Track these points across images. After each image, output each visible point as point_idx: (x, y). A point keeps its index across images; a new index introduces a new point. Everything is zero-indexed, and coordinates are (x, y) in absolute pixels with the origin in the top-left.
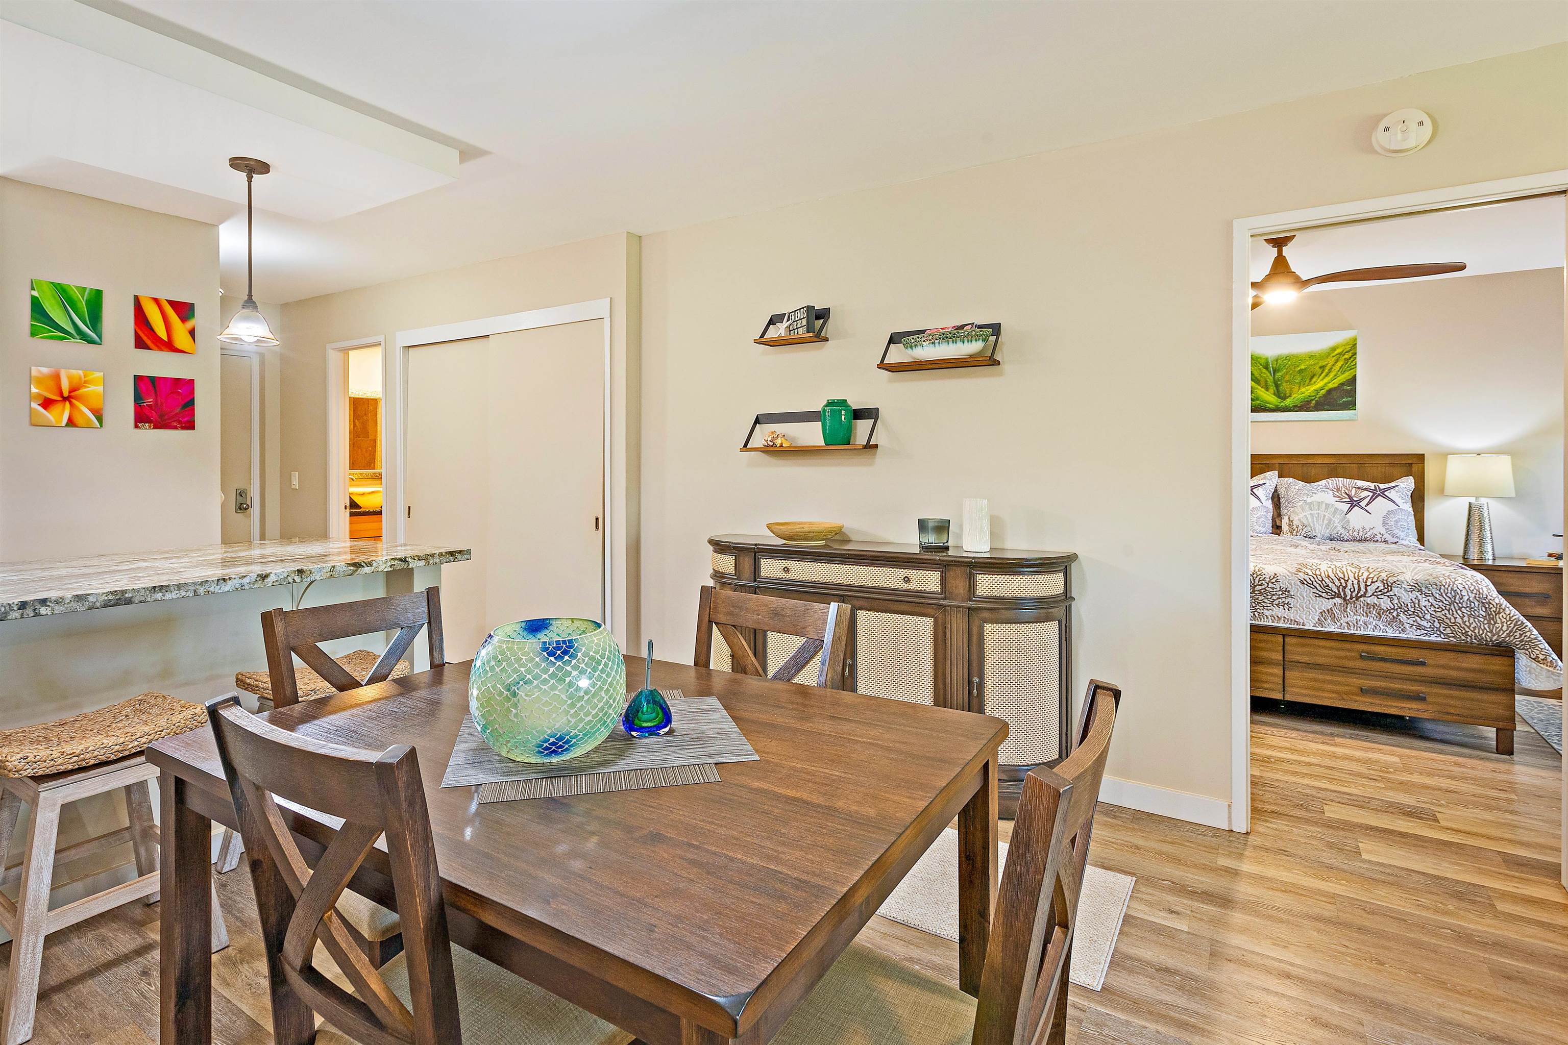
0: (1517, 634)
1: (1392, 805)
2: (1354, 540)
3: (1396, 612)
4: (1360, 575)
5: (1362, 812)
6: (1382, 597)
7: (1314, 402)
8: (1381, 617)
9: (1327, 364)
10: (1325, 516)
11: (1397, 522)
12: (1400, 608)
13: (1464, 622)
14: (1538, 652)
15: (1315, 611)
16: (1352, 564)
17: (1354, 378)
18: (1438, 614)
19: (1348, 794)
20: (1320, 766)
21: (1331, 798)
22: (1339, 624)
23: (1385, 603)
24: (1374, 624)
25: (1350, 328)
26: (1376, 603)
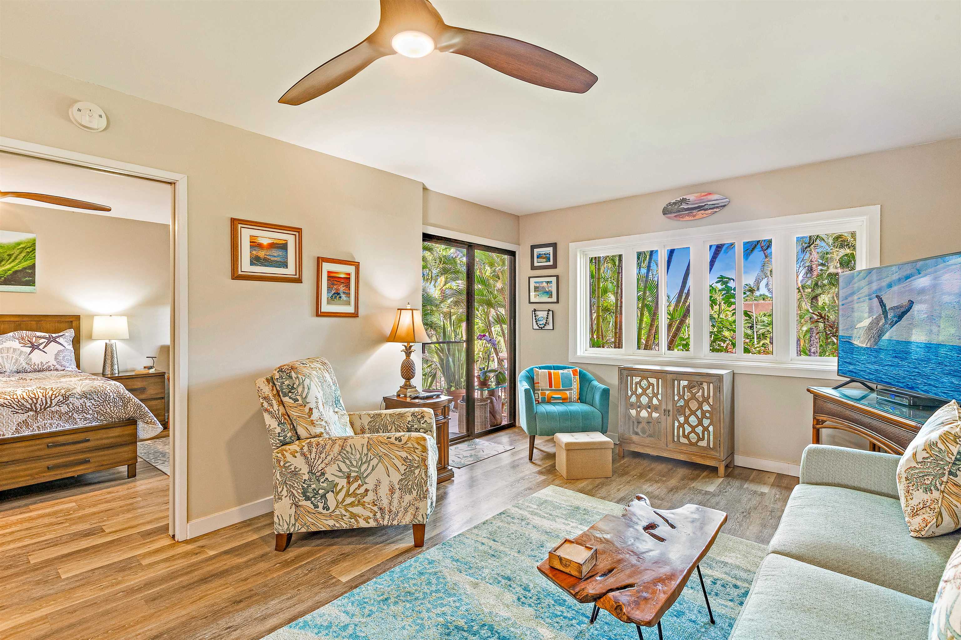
0: (138, 411)
1: (75, 534)
2: (35, 371)
3: (71, 413)
4: (47, 393)
5: (56, 548)
6: (62, 405)
7: (3, 278)
8: (61, 418)
9: (13, 254)
10: (13, 357)
11: (64, 357)
12: (74, 410)
13: (111, 411)
14: (148, 419)
15: (13, 424)
16: (40, 387)
17: (34, 265)
18: (97, 409)
19: (46, 541)
20: (21, 530)
21: (34, 549)
22: (31, 429)
23: (64, 409)
24: (57, 423)
25: (31, 232)
26: (58, 409)
